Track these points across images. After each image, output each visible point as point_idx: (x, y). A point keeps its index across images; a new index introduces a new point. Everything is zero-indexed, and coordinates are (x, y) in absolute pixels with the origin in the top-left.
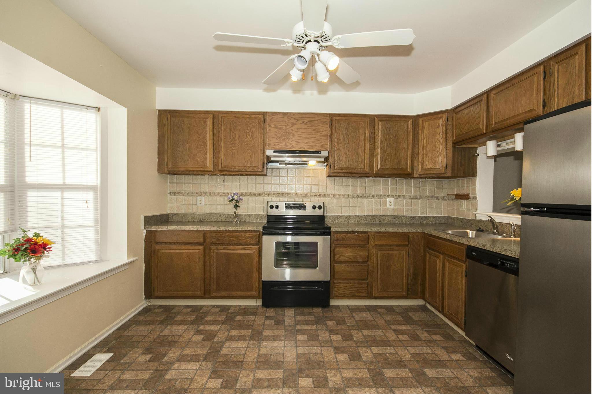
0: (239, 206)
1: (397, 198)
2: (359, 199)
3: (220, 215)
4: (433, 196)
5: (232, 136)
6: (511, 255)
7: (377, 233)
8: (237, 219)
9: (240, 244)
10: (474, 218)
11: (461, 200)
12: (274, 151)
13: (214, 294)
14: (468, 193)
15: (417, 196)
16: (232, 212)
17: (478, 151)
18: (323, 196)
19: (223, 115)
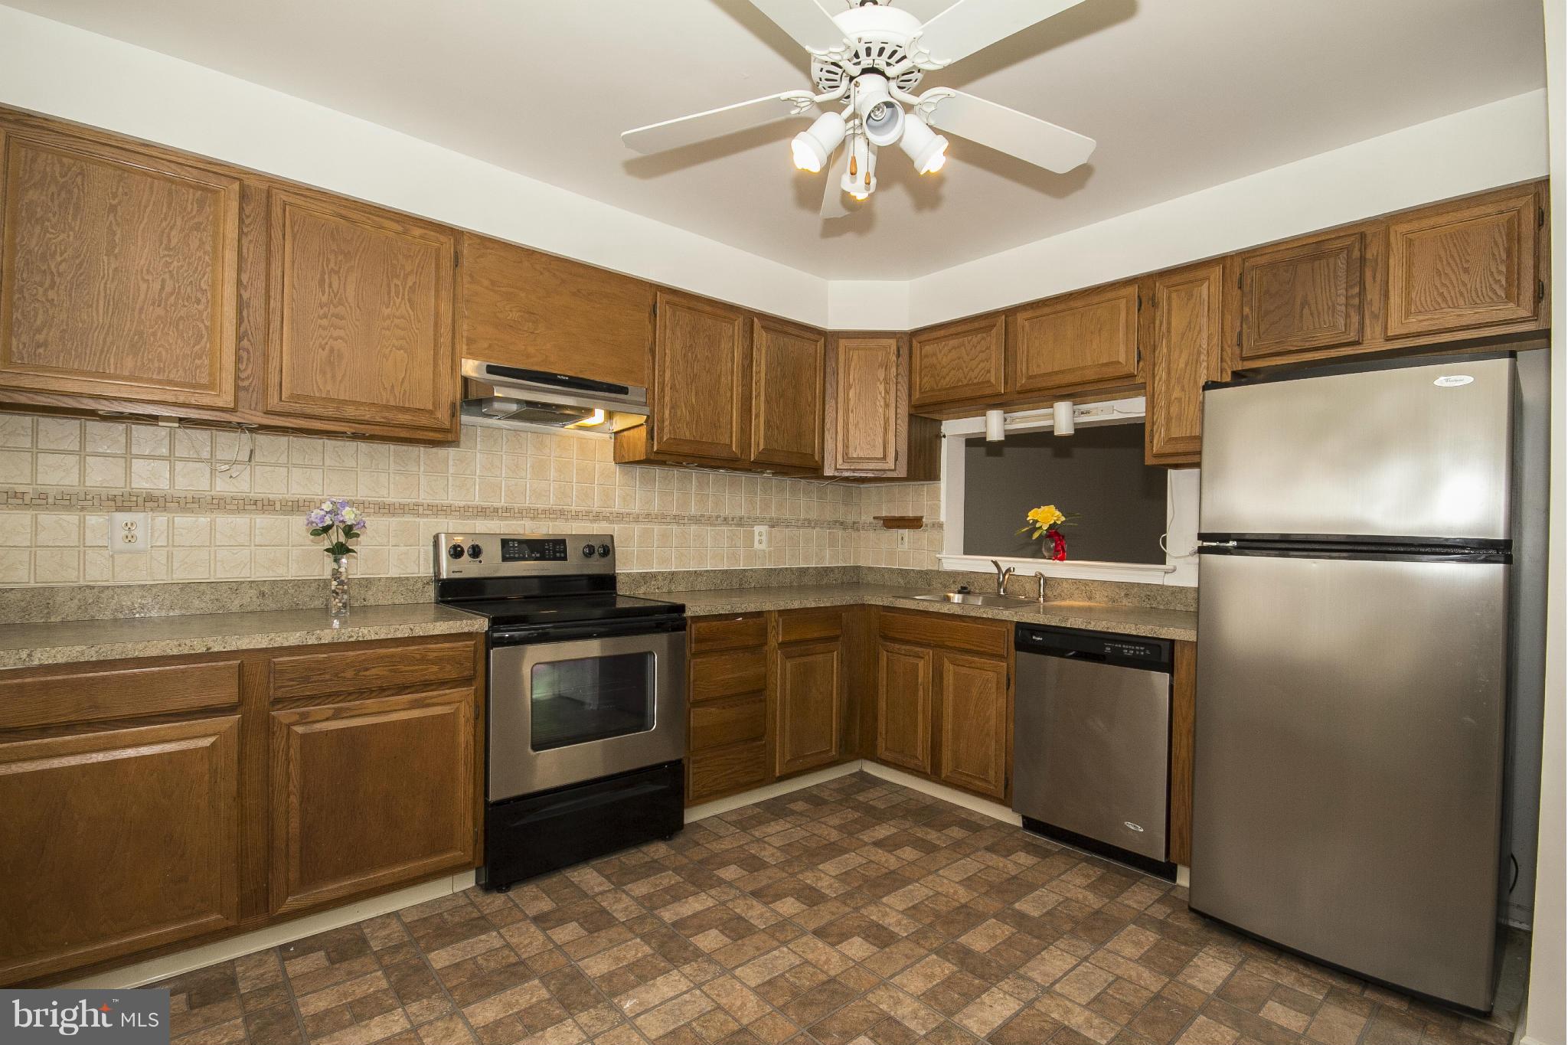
0: (353, 551)
1: (773, 524)
2: (693, 527)
3: (236, 587)
4: (836, 522)
5: (330, 286)
6: (1134, 633)
7: (781, 612)
8: (345, 597)
9: (402, 689)
10: (936, 568)
11: (901, 531)
12: (488, 366)
13: (291, 902)
14: (919, 514)
15: (809, 521)
16: (327, 574)
17: (943, 429)
18: (606, 519)
19: (292, 199)
